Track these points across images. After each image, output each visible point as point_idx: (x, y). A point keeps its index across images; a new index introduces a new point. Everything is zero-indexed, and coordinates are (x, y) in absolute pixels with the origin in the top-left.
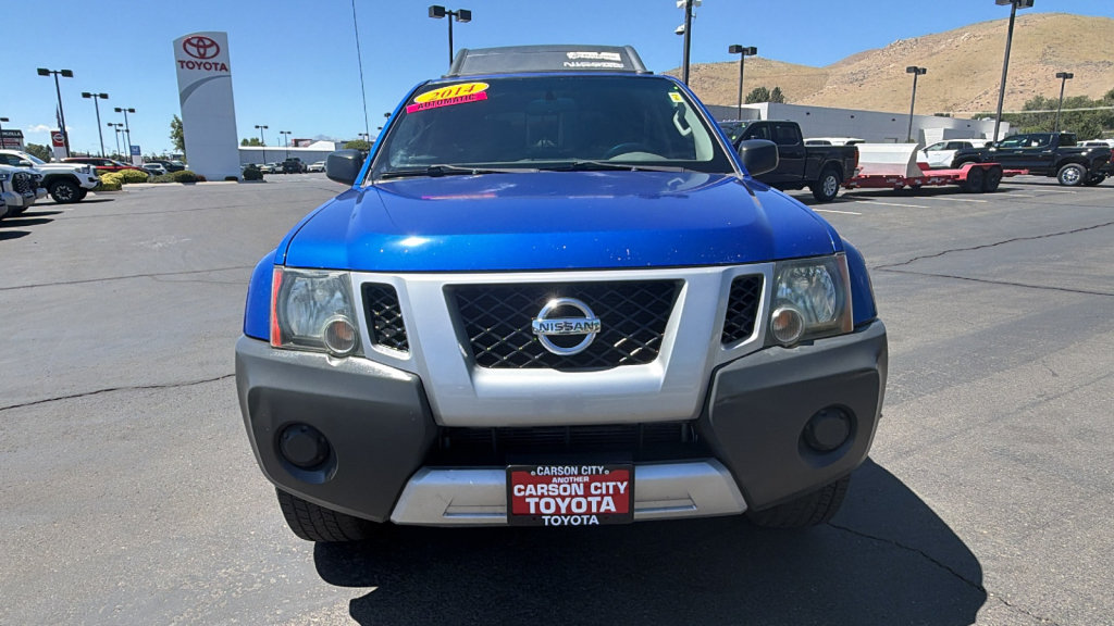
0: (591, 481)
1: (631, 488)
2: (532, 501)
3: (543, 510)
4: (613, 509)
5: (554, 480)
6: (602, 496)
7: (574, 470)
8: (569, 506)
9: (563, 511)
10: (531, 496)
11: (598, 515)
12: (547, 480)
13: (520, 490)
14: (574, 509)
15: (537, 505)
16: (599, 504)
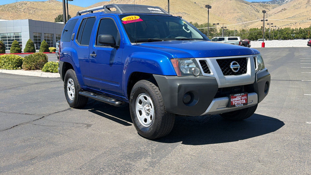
0: (242, 97)
1: (247, 98)
2: (233, 102)
3: (235, 104)
4: (245, 102)
5: (237, 97)
6: (243, 100)
7: (240, 94)
8: (239, 103)
9: (238, 103)
10: (233, 101)
11: (243, 104)
12: (235, 97)
13: (232, 100)
14: (240, 103)
15: (234, 103)
16: (243, 101)
